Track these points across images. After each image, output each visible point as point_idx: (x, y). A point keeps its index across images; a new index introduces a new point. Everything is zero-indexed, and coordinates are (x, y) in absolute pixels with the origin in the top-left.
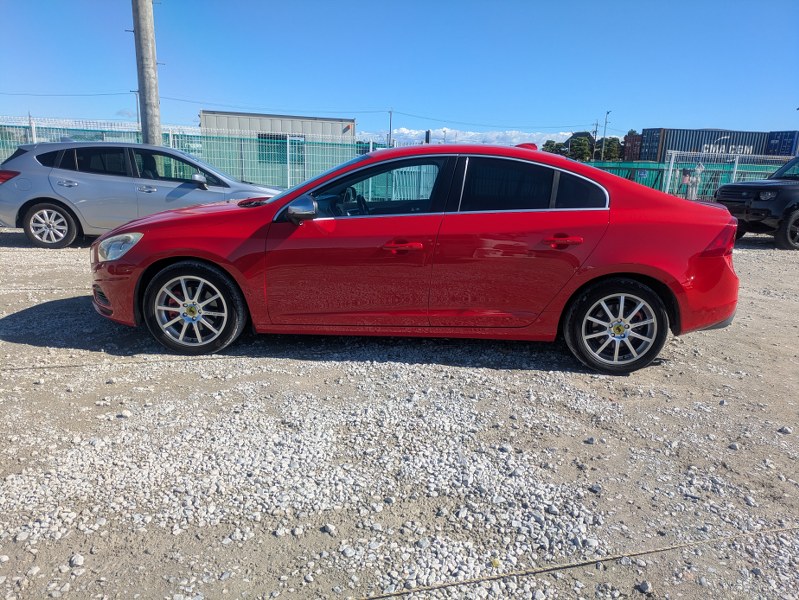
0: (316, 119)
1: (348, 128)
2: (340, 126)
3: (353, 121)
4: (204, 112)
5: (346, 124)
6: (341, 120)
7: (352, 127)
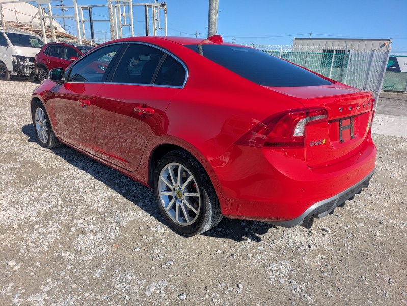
0: (362, 40)
1: (385, 44)
2: (378, 44)
3: (389, 40)
4: (296, 39)
5: (383, 42)
6: (380, 40)
7: (387, 44)
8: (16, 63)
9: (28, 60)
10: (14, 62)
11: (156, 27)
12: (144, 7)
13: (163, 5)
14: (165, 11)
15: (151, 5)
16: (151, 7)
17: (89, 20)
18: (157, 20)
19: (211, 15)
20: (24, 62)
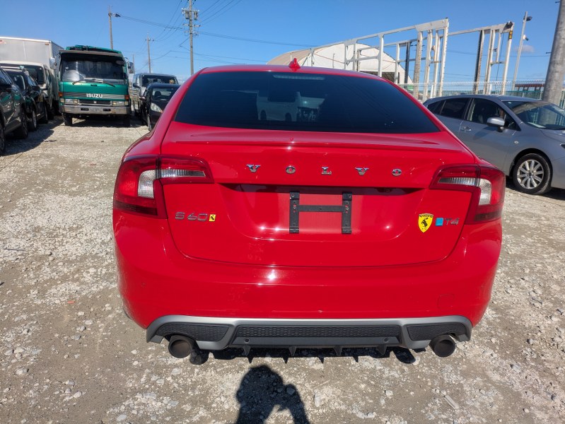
8: (300, 115)
9: (312, 112)
10: (298, 114)
11: (491, 61)
12: (480, 33)
13: (508, 26)
14: (510, 35)
15: (489, 30)
16: (489, 33)
17: (405, 59)
18: (495, 50)
19: (559, 32)
20: (309, 115)
